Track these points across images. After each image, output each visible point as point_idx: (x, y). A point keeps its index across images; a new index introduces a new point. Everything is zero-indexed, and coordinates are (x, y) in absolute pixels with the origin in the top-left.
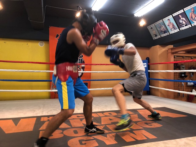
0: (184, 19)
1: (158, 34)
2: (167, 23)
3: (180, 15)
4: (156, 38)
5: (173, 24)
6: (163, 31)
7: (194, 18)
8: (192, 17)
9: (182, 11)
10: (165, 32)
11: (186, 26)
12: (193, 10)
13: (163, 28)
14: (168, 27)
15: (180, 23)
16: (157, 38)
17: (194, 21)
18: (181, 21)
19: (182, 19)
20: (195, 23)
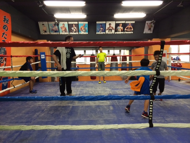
0: (76, 28)
1: (48, 30)
2: (61, 26)
3: (74, 25)
6: (55, 30)
7: (82, 29)
8: (81, 29)
9: (77, 23)
10: (55, 32)
11: (75, 32)
12: (84, 25)
13: (56, 28)
14: (60, 29)
15: (72, 29)
17: (82, 31)
18: (73, 29)
19: (74, 27)
20: (82, 33)
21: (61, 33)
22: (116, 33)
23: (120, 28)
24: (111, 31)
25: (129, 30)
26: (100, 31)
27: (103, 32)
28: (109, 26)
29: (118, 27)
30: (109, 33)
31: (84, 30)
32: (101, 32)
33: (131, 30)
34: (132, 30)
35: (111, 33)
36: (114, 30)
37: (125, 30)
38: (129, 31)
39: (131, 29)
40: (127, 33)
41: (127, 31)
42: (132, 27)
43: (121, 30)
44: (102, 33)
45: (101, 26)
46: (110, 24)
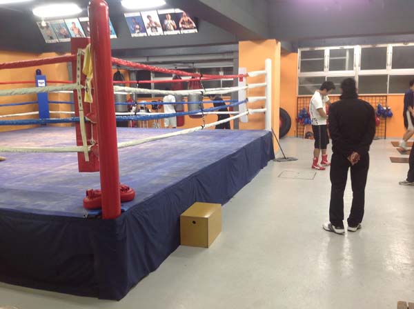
2: (70, 26)
4: (50, 41)
5: (79, 30)
6: (65, 34)
10: (65, 37)
13: (64, 31)
16: (53, 41)
23: (170, 23)
25: (188, 26)
26: (137, 32)
27: (142, 32)
28: (148, 21)
29: (166, 22)
32: (139, 33)
33: (191, 25)
34: (194, 25)
36: (159, 27)
37: (180, 26)
38: (188, 29)
39: (191, 23)
40: (186, 32)
41: (185, 29)
42: (190, 20)
43: (174, 27)
44: (142, 35)
45: (134, 21)
46: (149, 17)
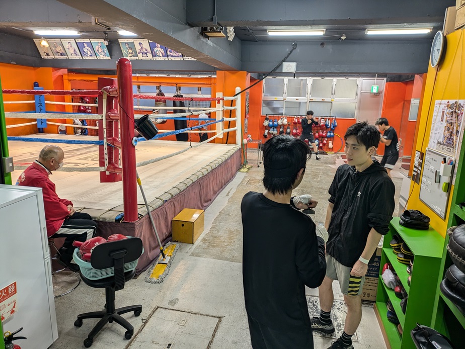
0: (89, 49)
1: (50, 53)
3: (85, 44)
5: (75, 49)
6: (60, 52)
7: (100, 51)
9: (88, 41)
10: (62, 54)
13: (59, 49)
14: (67, 50)
17: (100, 55)
18: (85, 50)
19: (87, 48)
20: (101, 57)
21: (70, 57)
22: (154, 59)
23: (159, 50)
24: (146, 55)
26: (129, 55)
28: (140, 47)
30: (144, 58)
31: (103, 54)
32: (131, 56)
33: (177, 54)
34: (180, 54)
35: (147, 58)
36: (149, 53)
43: (162, 54)
45: (127, 46)
46: (140, 44)
